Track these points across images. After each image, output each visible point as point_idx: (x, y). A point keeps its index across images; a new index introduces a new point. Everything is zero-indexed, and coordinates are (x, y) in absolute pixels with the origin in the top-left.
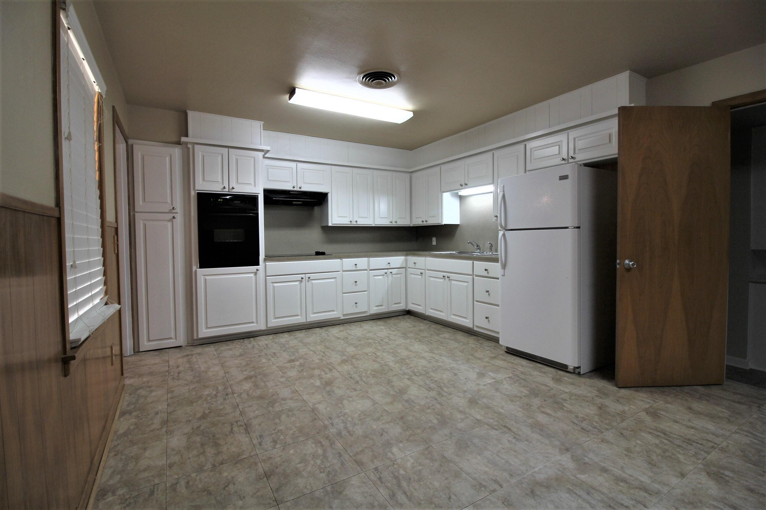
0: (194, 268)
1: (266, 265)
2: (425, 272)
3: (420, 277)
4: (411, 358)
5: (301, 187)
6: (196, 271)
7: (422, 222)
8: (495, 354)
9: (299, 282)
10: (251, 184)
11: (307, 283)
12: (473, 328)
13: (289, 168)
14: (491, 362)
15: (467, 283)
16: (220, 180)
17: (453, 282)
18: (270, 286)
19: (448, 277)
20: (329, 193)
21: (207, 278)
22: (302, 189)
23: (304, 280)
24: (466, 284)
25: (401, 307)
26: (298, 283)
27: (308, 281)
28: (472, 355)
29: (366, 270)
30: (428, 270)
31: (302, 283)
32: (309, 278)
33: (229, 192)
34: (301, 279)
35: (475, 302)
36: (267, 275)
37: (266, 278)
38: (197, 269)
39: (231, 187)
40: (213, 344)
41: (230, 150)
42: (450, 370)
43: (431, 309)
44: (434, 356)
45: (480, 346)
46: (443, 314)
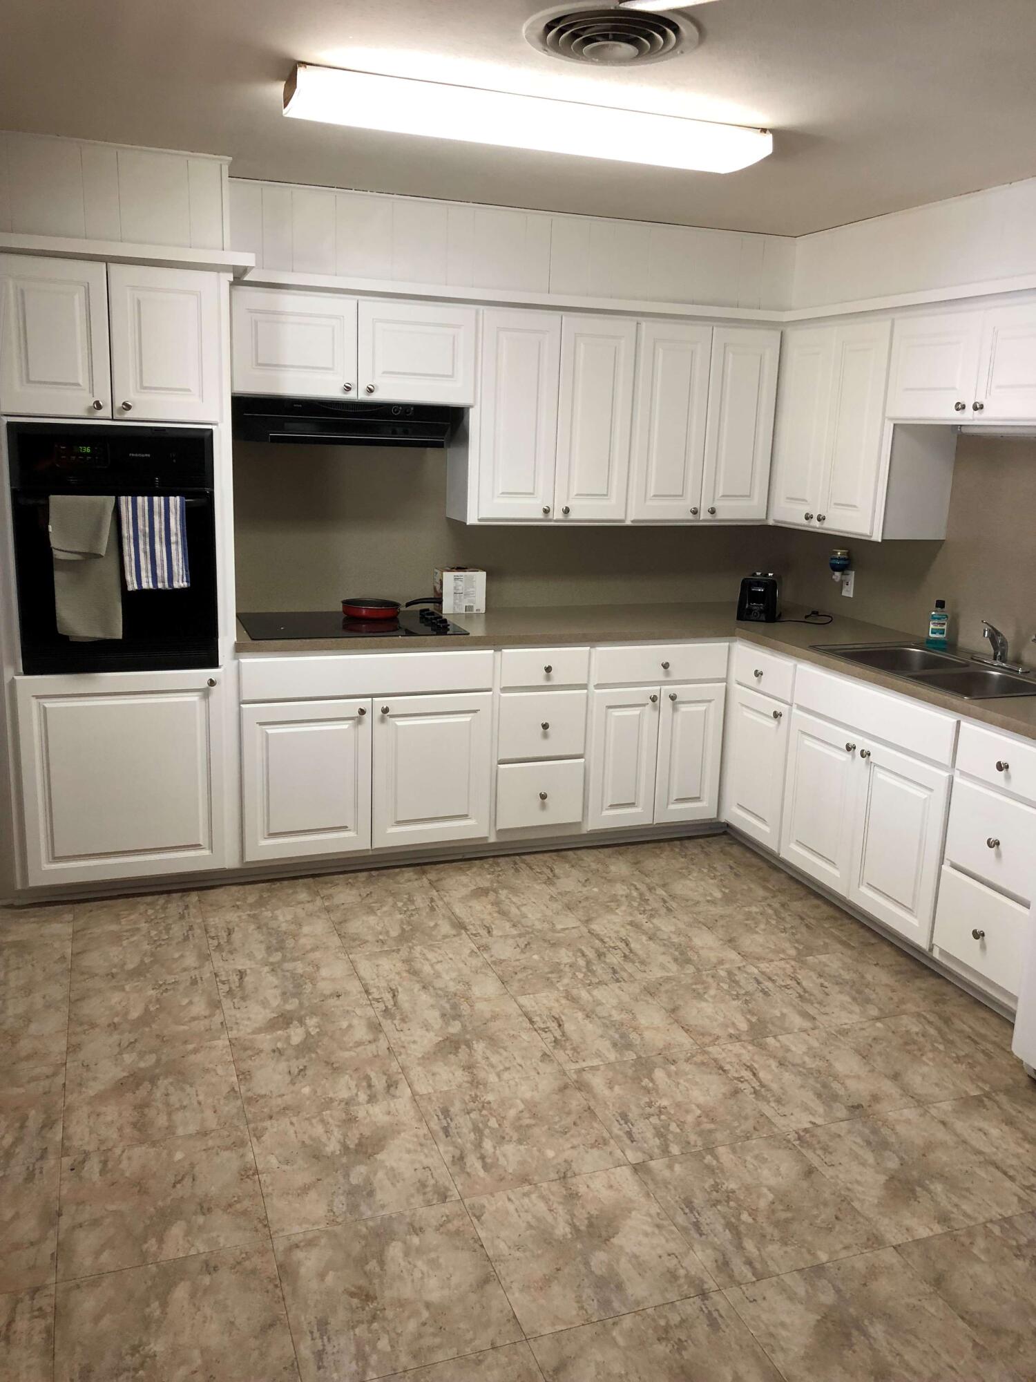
0: (8, 673)
1: (239, 666)
2: (790, 711)
3: (772, 723)
4: (674, 1062)
5: (371, 387)
6: (13, 682)
7: (807, 518)
8: (984, 1081)
9: (350, 722)
10: (189, 390)
11: (377, 725)
12: (931, 950)
13: (330, 317)
14: (959, 1126)
15: (929, 793)
16: (82, 379)
17: (881, 775)
18: (253, 735)
19: (865, 754)
20: (472, 407)
21: (49, 704)
22: (378, 397)
23: (367, 717)
24: (922, 794)
25: (703, 810)
26: (346, 727)
27: (383, 720)
28: (896, 1077)
29: (584, 687)
30: (800, 708)
31: (359, 726)
32: (385, 711)
33: (113, 419)
34: (358, 714)
35: (946, 868)
36: (245, 698)
37: (240, 707)
38: (16, 677)
39: (118, 404)
40: (76, 906)
41: (113, 267)
42: (797, 1143)
43: (799, 843)
44: (759, 1062)
45: (939, 1030)
46: (836, 873)
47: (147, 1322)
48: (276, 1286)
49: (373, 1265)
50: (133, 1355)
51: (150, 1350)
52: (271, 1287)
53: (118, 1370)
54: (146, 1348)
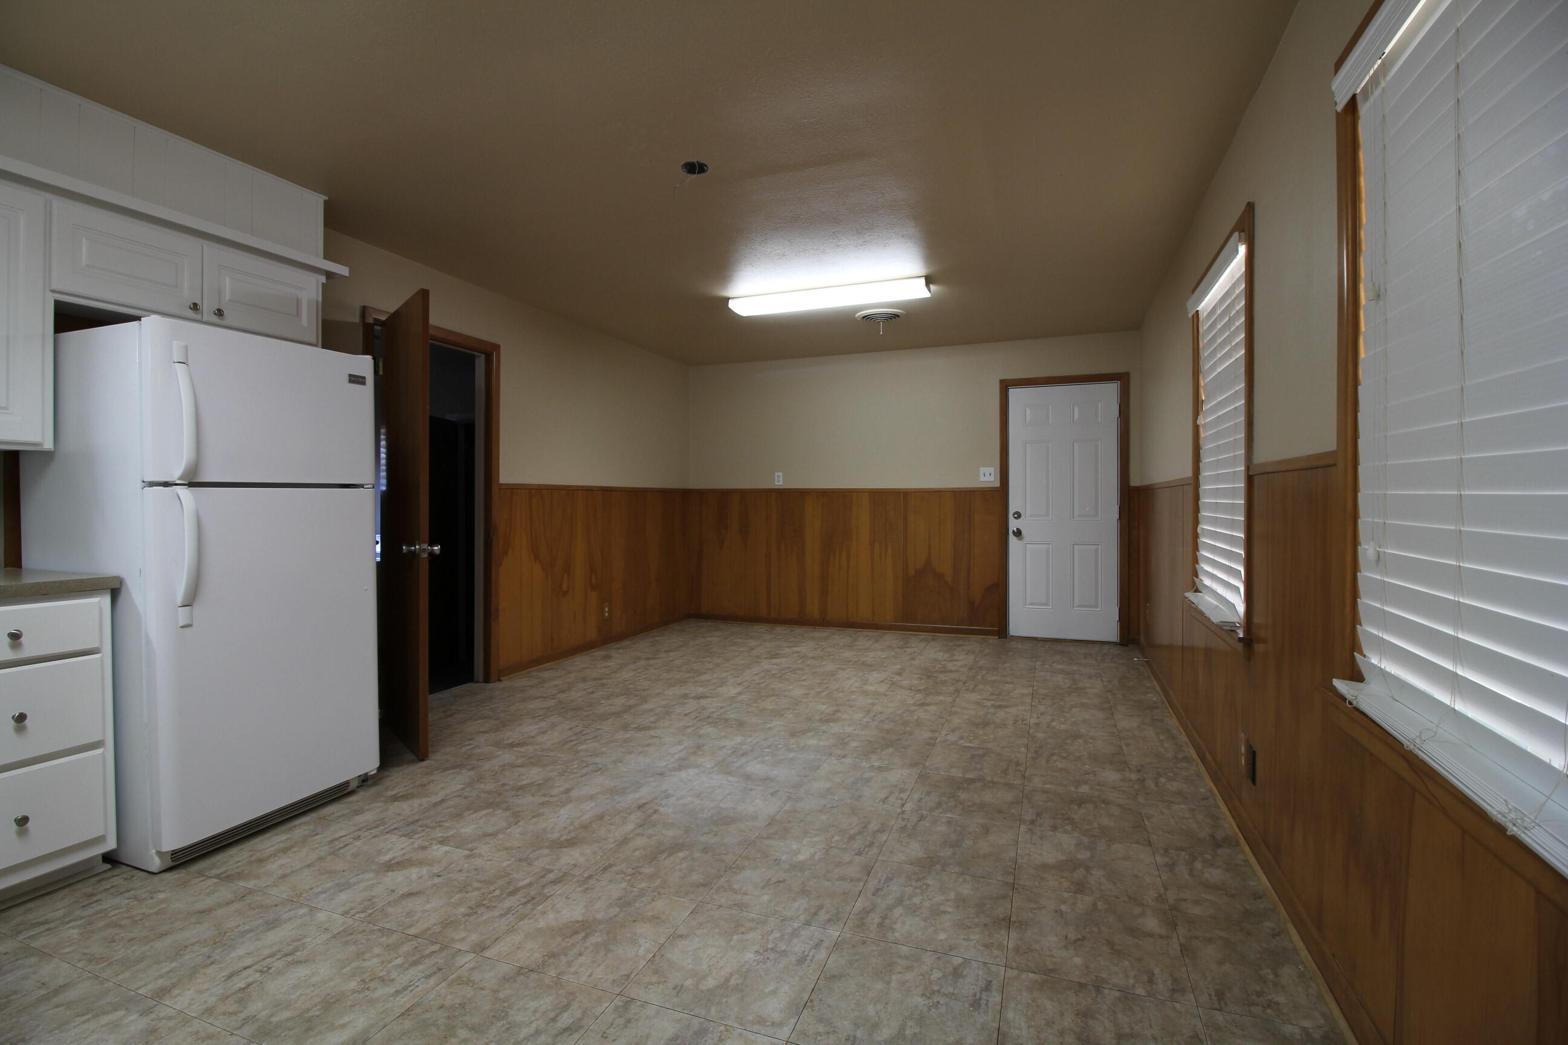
47: (921, 1020)
48: (811, 1001)
49: (733, 982)
50: (938, 1002)
51: (924, 1000)
52: (815, 1003)
53: (951, 998)
54: (927, 1003)
